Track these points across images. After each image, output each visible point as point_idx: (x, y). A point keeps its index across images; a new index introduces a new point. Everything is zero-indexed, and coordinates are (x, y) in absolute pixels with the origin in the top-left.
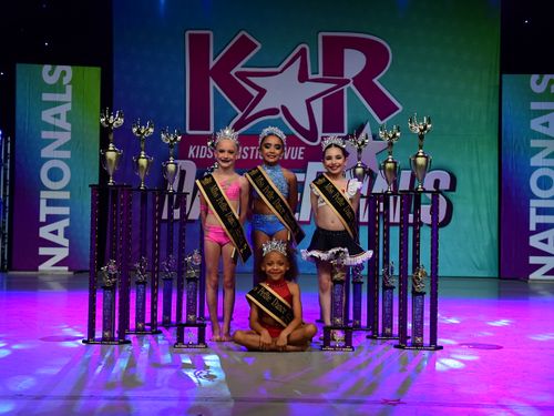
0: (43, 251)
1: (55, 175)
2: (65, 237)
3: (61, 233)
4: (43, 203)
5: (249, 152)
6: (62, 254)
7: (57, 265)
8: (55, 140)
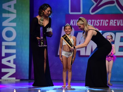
0: (4, 70)
1: (9, 34)
2: (14, 63)
3: (12, 61)
4: (3, 48)
5: (100, 22)
6: (12, 71)
7: (10, 77)
8: (9, 18)
